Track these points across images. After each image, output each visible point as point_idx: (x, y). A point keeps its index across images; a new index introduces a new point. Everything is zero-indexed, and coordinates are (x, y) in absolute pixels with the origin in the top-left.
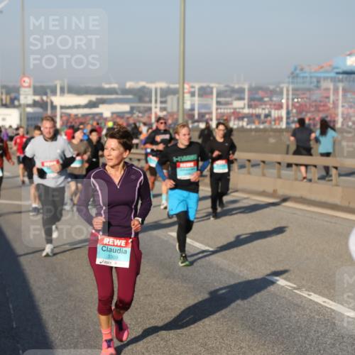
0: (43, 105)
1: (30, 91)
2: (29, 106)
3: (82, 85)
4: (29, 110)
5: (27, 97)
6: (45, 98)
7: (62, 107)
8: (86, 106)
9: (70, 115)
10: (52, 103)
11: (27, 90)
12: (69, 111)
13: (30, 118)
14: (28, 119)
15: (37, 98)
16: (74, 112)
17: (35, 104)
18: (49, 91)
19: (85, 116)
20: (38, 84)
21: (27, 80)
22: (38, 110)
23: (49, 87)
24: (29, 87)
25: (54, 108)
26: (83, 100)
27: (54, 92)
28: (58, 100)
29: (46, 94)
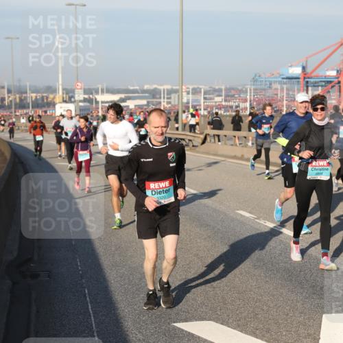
0: (90, 101)
1: (81, 91)
2: (81, 101)
3: (116, 88)
4: (81, 104)
5: (79, 96)
6: (91, 96)
7: (102, 102)
10: (96, 99)
11: (80, 91)
13: (82, 109)
14: (80, 110)
15: (86, 96)
17: (85, 100)
18: (94, 92)
20: (86, 87)
21: (79, 84)
22: (88, 104)
23: (94, 89)
24: (81, 89)
25: (97, 102)
26: (116, 97)
27: (97, 92)
28: (100, 98)
29: (92, 94)
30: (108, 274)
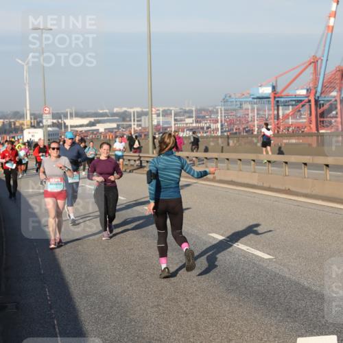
0: (59, 125)
2: (49, 126)
3: (85, 111)
4: (50, 129)
5: (48, 120)
6: (60, 121)
7: (71, 126)
8: (87, 125)
9: (77, 131)
10: (65, 124)
11: (48, 115)
12: (76, 129)
13: (50, 134)
14: (49, 135)
15: (55, 121)
16: (79, 129)
17: (53, 125)
18: (62, 116)
19: (86, 131)
20: (55, 112)
21: (47, 109)
22: (56, 129)
23: (62, 113)
24: (49, 113)
25: (66, 127)
26: (85, 121)
27: (66, 117)
28: (69, 122)
29: (60, 118)
30: (77, 304)
